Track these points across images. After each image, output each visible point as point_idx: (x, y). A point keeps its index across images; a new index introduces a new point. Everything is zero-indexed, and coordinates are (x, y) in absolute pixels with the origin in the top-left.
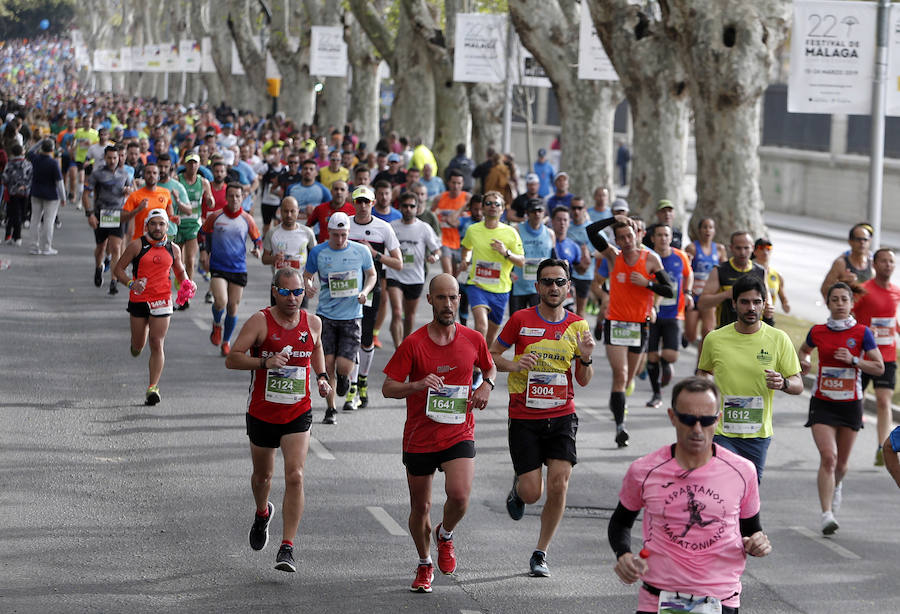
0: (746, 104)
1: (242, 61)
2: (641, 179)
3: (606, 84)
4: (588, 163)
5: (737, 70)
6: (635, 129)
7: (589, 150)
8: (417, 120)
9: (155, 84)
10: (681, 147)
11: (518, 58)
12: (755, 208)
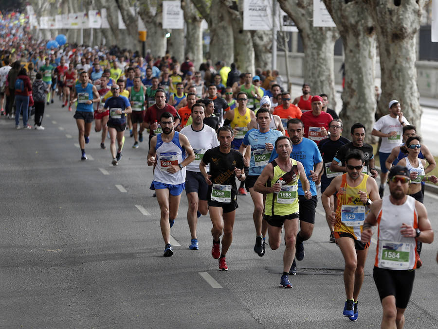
0: (407, 38)
1: (124, 22)
2: (350, 82)
3: (329, 29)
4: (320, 74)
5: (402, 19)
6: (346, 54)
7: (320, 67)
8: (223, 52)
9: (75, 36)
10: (372, 64)
11: (279, 16)
12: (415, 97)
